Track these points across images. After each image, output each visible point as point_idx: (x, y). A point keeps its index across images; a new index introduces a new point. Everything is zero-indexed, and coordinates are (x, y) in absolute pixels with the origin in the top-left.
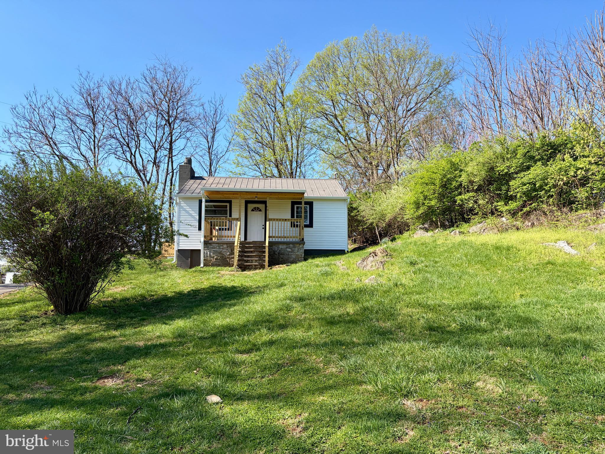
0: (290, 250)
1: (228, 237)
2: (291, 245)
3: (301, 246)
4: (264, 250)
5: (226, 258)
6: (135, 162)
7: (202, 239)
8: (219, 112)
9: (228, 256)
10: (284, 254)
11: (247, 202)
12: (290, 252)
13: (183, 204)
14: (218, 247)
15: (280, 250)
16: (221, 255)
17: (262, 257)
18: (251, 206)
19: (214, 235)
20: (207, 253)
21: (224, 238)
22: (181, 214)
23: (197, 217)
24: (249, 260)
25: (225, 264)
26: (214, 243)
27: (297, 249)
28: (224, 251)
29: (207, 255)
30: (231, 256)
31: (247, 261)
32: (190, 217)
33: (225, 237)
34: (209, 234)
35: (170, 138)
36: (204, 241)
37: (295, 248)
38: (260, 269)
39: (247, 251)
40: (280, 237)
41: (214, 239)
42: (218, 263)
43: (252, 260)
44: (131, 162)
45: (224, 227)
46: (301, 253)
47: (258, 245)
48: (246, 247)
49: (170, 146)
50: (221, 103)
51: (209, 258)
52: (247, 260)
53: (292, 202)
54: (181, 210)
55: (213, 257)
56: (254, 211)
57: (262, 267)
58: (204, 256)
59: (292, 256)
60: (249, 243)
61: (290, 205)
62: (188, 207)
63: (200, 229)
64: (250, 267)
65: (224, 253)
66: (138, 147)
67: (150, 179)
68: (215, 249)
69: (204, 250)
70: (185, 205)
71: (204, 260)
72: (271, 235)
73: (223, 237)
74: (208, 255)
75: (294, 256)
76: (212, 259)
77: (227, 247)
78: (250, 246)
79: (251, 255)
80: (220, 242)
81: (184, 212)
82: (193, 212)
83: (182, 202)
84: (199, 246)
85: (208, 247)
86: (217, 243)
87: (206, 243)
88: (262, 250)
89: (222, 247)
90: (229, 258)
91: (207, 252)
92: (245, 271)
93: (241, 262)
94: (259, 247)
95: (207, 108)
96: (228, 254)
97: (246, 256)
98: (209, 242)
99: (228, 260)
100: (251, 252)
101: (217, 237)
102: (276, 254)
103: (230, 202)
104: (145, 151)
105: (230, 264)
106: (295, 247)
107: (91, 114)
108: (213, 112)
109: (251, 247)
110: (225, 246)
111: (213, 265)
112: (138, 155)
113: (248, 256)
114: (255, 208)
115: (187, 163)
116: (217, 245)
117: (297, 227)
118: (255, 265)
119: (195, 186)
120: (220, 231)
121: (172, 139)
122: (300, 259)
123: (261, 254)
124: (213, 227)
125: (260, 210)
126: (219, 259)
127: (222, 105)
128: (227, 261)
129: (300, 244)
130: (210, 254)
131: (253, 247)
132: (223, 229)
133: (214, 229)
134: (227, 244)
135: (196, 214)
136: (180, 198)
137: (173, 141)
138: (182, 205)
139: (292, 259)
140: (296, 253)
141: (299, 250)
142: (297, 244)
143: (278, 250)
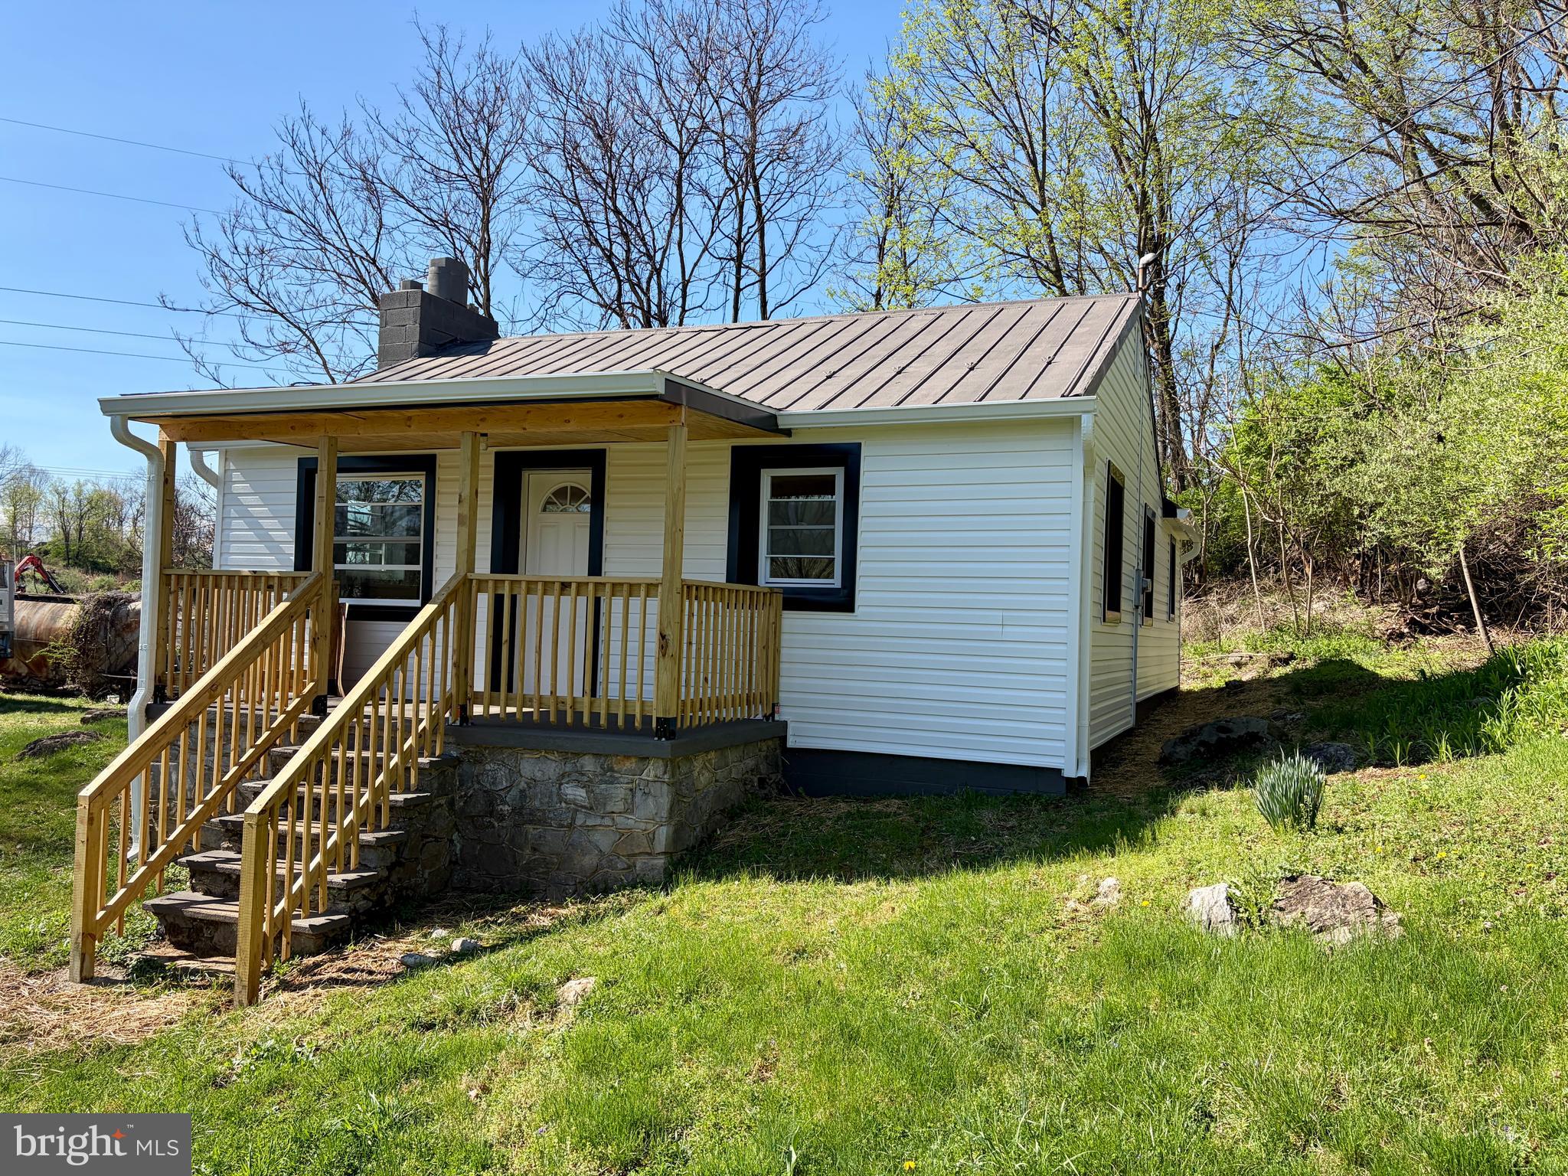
0: (580, 794)
2: (589, 764)
3: (648, 773)
10: (542, 822)
12: (578, 807)
18: (538, 484)
22: (233, 536)
27: (620, 791)
37: (612, 781)
46: (650, 818)
54: (233, 514)
59: (596, 837)
62: (257, 499)
75: (604, 840)
102: (501, 818)
106: (609, 776)
114: (560, 494)
122: (639, 861)
129: (643, 759)
136: (228, 455)
139: (589, 861)
140: (619, 819)
141: (639, 794)
142: (628, 757)
143: (514, 792)
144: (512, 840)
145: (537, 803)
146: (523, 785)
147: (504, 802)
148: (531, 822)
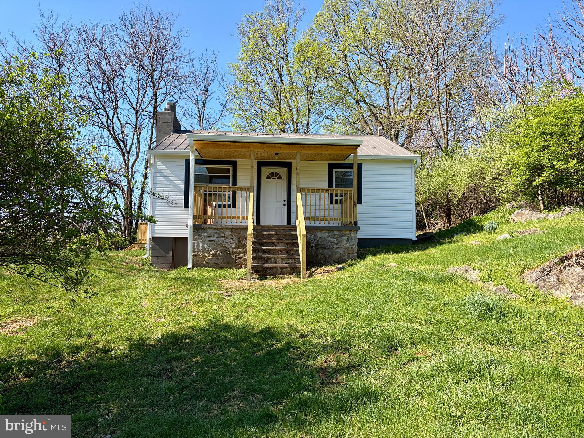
0: (334, 240)
1: (233, 218)
2: (336, 233)
3: (353, 234)
4: (294, 240)
5: (230, 254)
6: (113, 129)
7: (191, 222)
8: (212, 71)
9: (234, 250)
10: (324, 247)
11: (260, 165)
12: (334, 243)
13: (160, 166)
14: (216, 235)
15: (318, 241)
16: (222, 248)
17: (292, 252)
18: (266, 171)
19: (209, 214)
20: (198, 246)
21: (226, 220)
22: (158, 182)
23: (183, 187)
24: (271, 258)
25: (229, 263)
26: (210, 228)
27: (345, 239)
28: (226, 241)
29: (198, 249)
30: (238, 250)
31: (267, 261)
32: (171, 186)
33: (229, 217)
34: (201, 213)
35: (154, 100)
36: (194, 225)
38: (290, 274)
39: (266, 242)
40: (318, 219)
41: (209, 220)
42: (216, 262)
43: (275, 258)
44: (108, 129)
45: (227, 203)
46: (353, 245)
47: (282, 232)
48: (263, 234)
49: (154, 110)
50: (214, 59)
51: (201, 254)
52: (268, 258)
53: (329, 164)
54: (158, 175)
55: (209, 252)
56: (270, 178)
57: (295, 271)
58: (194, 249)
59: (339, 250)
60: (268, 228)
61: (327, 169)
62: (168, 171)
63: (187, 205)
64: (273, 271)
65: (226, 245)
66: (116, 109)
67: (130, 149)
68: (211, 239)
69: (194, 239)
70: (164, 167)
71: (194, 256)
72: (308, 215)
73: (224, 217)
74: (201, 248)
75: (341, 251)
76: (206, 254)
77: (232, 235)
78: (270, 234)
79: (273, 250)
80: (220, 227)
81: (162, 178)
82: (176, 179)
83: (159, 163)
84: (186, 233)
85: (199, 235)
86: (214, 229)
87: (197, 228)
88: (290, 241)
89: (223, 235)
90: (235, 253)
91: (198, 243)
92: (266, 278)
93: (257, 261)
94: (285, 235)
95: (198, 67)
96: (234, 246)
97: (264, 251)
98: (203, 226)
99: (233, 256)
100: (273, 243)
101: (215, 217)
102: (312, 247)
103: (234, 164)
104: (123, 112)
105: (236, 263)
106: (342, 235)
107: (56, 66)
108: (204, 71)
109: (272, 235)
110: (228, 233)
111: (208, 265)
112: (116, 120)
113: (269, 252)
114: (272, 174)
115: (168, 110)
116: (216, 231)
117: (336, 202)
118: (282, 268)
119: (180, 140)
120: (220, 209)
121: (156, 101)
122: (351, 255)
123: (290, 248)
124: (207, 202)
125: (280, 178)
126: (219, 255)
127: (215, 63)
128: (232, 258)
129: (351, 231)
130: (203, 247)
131: (275, 235)
132: (224, 206)
133: (210, 205)
134: (231, 229)
135: (180, 182)
136: (155, 157)
137: (158, 104)
138: (158, 167)
139: (337, 256)
140: (345, 245)
141: (350, 239)
142: (347, 230)
143: (316, 241)
144: (315, 253)
145: (322, 243)
146: (318, 239)
147: (313, 243)
148: (321, 248)
